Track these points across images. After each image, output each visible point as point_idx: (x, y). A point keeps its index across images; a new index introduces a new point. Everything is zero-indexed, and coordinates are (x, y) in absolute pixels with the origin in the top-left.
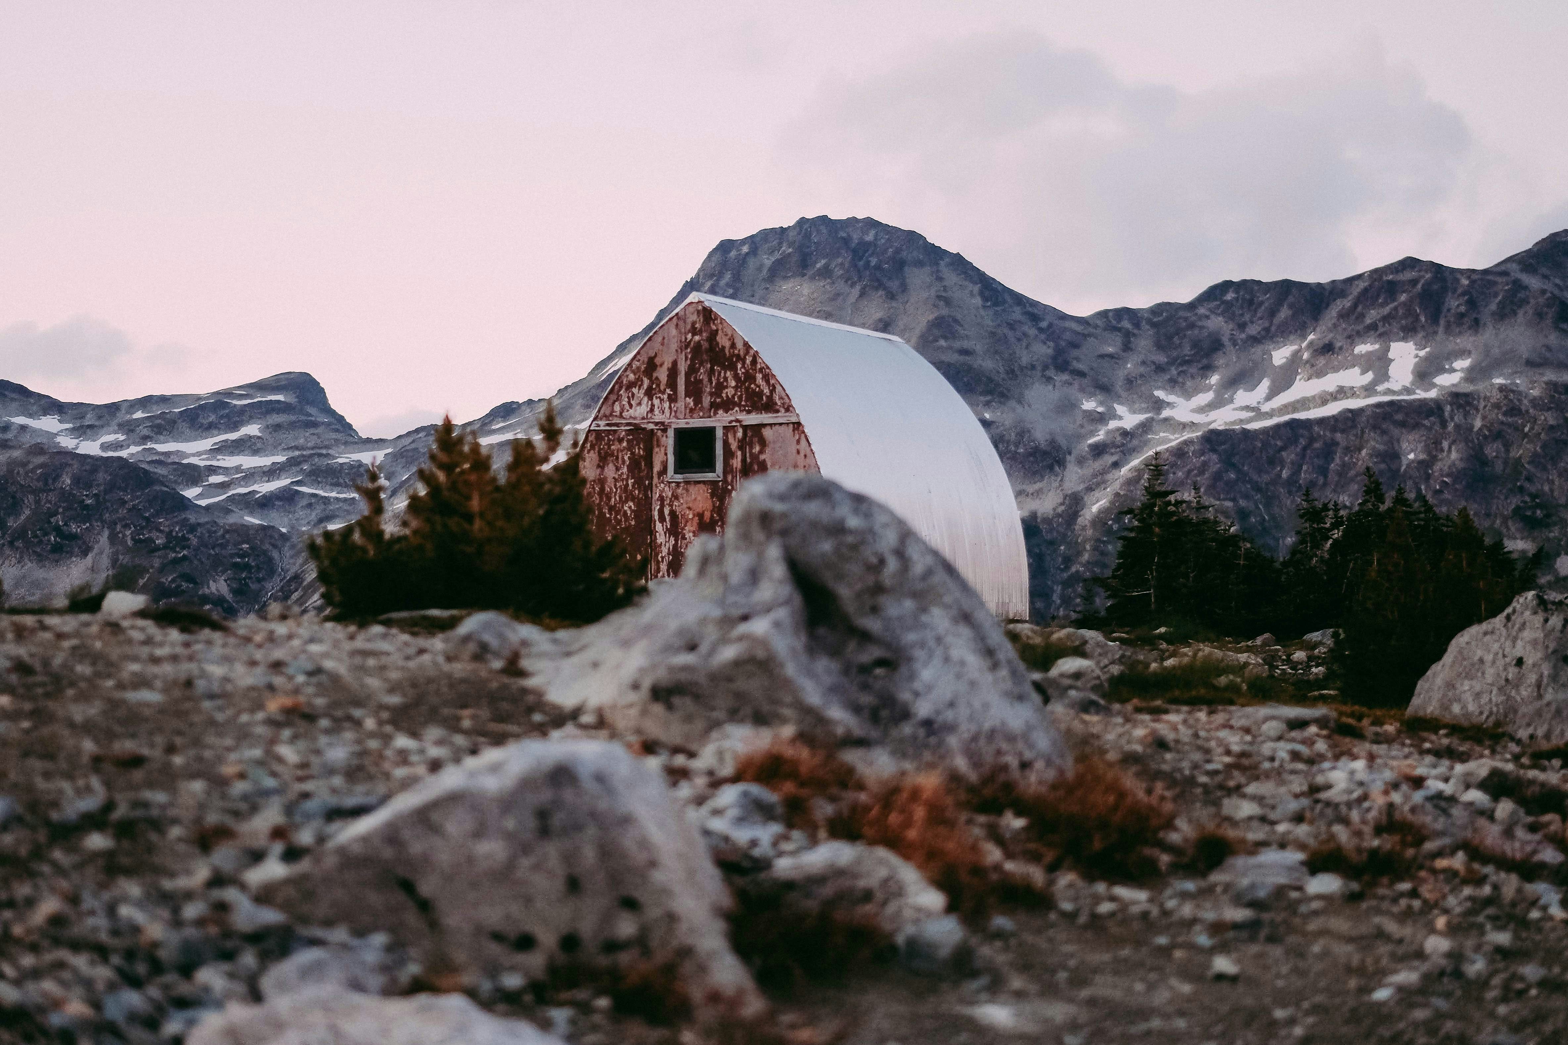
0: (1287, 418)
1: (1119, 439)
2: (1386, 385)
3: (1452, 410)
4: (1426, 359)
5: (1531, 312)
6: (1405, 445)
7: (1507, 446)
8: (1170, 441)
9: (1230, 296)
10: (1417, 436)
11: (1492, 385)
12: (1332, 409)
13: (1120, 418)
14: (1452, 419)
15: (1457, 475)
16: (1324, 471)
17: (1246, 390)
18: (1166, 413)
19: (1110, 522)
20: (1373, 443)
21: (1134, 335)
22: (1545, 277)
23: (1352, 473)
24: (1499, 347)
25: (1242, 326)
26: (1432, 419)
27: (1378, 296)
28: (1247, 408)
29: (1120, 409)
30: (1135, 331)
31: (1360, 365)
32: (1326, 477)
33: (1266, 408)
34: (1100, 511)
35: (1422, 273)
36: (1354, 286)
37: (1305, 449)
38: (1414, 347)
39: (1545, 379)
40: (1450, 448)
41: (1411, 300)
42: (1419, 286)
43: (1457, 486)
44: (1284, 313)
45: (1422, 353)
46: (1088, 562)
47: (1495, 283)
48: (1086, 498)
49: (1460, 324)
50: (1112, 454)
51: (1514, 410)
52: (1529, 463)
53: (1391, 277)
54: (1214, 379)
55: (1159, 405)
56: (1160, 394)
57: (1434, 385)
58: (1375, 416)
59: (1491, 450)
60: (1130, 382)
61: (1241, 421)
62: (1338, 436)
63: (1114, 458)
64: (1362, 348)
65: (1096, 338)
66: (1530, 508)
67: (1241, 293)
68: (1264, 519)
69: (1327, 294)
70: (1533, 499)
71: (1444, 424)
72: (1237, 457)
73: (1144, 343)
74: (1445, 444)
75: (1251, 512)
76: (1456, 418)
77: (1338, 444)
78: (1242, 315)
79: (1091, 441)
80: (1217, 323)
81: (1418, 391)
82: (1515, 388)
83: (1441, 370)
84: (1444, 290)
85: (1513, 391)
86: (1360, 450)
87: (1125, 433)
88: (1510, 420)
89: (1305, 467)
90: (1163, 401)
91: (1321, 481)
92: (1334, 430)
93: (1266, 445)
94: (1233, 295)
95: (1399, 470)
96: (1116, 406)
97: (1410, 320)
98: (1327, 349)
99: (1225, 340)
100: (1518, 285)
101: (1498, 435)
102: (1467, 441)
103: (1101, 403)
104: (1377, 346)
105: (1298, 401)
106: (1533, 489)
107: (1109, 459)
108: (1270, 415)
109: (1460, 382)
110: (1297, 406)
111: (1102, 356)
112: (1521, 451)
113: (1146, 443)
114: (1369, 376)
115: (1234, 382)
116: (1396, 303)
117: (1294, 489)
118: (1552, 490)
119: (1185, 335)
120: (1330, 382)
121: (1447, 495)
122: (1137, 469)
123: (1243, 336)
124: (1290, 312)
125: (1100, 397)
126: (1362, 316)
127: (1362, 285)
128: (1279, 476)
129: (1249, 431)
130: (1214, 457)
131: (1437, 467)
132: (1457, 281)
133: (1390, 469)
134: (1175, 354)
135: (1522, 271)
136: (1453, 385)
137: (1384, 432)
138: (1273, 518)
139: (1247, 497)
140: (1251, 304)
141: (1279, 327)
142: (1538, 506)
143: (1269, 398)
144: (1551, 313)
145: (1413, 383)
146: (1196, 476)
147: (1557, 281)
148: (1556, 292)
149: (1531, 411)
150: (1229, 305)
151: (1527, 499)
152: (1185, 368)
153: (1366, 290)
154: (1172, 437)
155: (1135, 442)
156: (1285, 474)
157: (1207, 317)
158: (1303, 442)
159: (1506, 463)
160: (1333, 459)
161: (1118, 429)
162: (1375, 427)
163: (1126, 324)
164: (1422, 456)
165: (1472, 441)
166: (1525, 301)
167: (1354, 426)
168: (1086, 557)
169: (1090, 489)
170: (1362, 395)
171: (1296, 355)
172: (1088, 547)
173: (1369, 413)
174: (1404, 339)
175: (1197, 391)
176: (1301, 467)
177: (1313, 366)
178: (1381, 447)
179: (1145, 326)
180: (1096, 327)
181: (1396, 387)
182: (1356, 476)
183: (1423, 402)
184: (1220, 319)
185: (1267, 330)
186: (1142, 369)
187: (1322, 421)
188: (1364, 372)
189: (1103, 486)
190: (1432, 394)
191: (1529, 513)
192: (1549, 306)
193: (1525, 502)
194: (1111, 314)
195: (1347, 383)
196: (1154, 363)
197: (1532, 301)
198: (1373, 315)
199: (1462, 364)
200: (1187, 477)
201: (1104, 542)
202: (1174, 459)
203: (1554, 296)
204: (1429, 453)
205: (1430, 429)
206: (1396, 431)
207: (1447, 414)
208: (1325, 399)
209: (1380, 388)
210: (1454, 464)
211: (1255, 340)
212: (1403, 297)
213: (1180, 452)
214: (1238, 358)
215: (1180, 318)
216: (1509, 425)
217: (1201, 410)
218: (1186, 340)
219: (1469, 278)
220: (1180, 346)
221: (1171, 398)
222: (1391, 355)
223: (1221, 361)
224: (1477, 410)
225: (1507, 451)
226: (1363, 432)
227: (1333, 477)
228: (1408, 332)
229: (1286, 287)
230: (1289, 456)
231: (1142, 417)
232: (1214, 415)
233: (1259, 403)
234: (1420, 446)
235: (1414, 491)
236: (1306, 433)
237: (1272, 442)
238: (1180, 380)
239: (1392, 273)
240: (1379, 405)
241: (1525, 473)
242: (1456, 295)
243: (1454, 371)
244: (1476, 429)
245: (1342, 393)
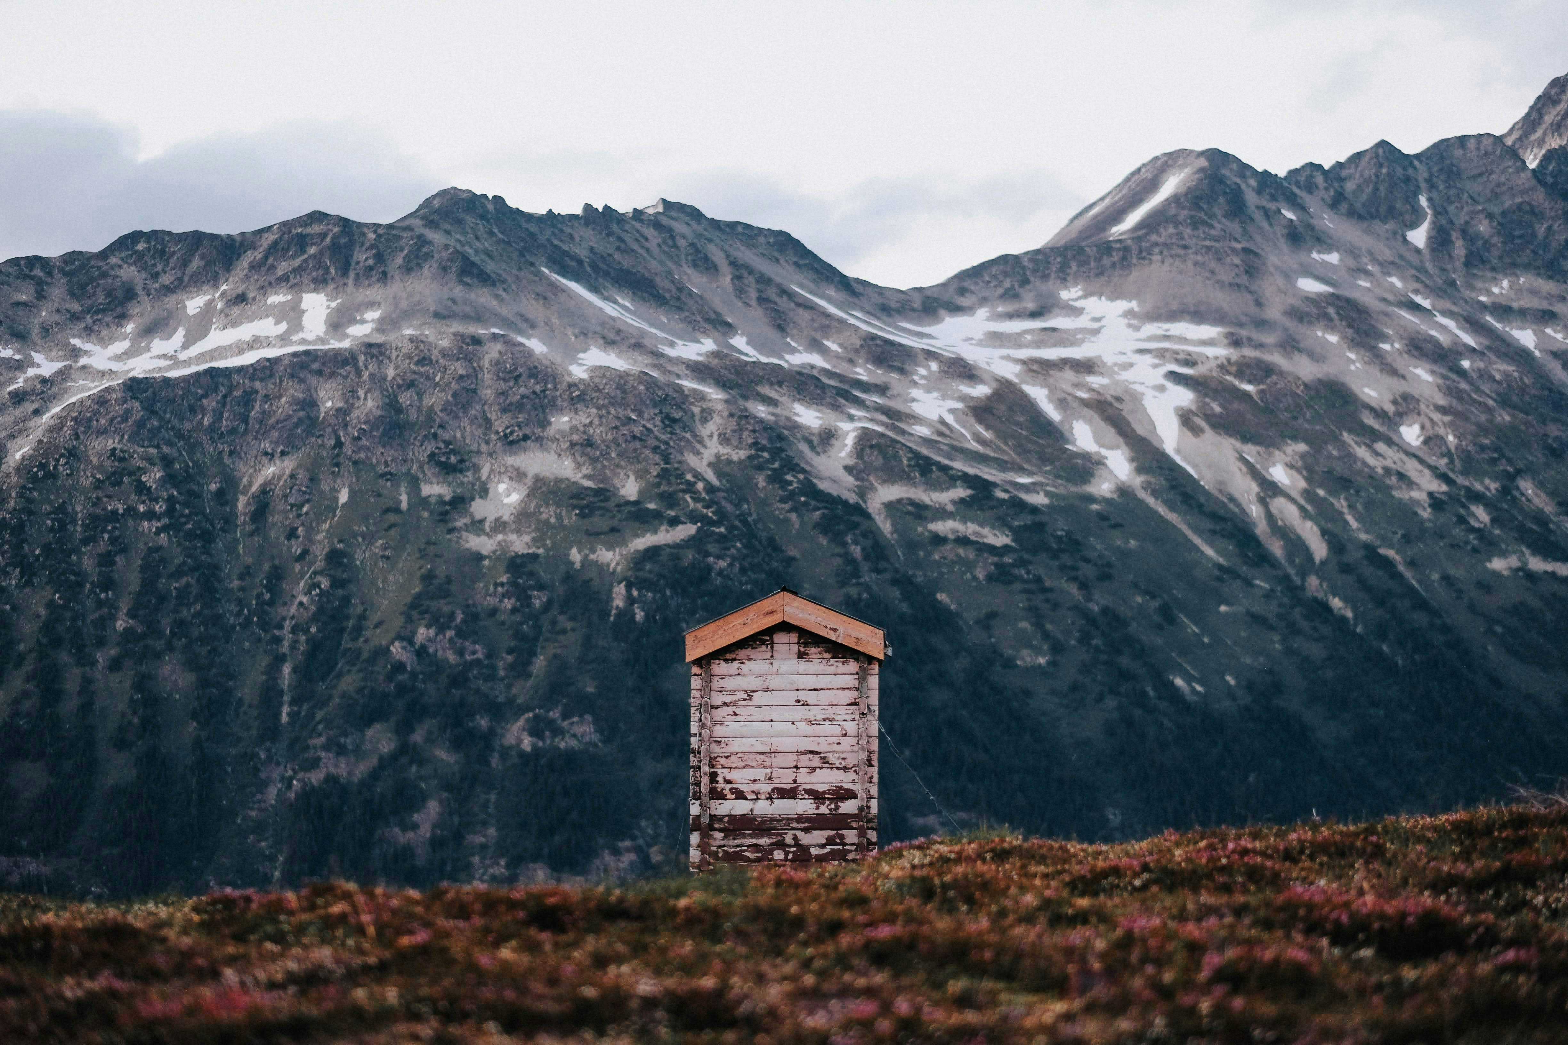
0: (206, 366)
1: (38, 386)
2: (301, 335)
3: (366, 360)
4: (338, 310)
5: (435, 265)
6: (322, 394)
7: (420, 395)
8: (90, 389)
9: (141, 247)
10: (334, 385)
11: (402, 336)
12: (249, 358)
13: (39, 366)
14: (366, 368)
15: (374, 423)
16: (245, 420)
17: (161, 339)
18: (83, 361)
19: (35, 470)
20: (291, 391)
21: (47, 283)
22: (448, 232)
23: (272, 421)
24: (407, 299)
25: (155, 276)
26: (348, 368)
27: (288, 250)
28: (165, 356)
29: (38, 357)
30: (49, 280)
31: (274, 315)
32: (247, 424)
33: (183, 356)
34: (23, 458)
35: (330, 227)
36: (263, 239)
37: (225, 397)
38: (325, 298)
39: (452, 330)
40: (366, 395)
41: (321, 253)
42: (328, 239)
43: (375, 433)
44: (196, 264)
45: (334, 304)
46: (15, 509)
47: (399, 238)
48: (9, 446)
49: (368, 277)
50: (33, 402)
51: (424, 360)
52: (441, 411)
53: (300, 230)
54: (130, 327)
55: (76, 353)
56: (76, 342)
57: (346, 336)
58: (292, 365)
59: (405, 398)
60: (46, 330)
61: (160, 369)
62: (258, 385)
63: (35, 406)
64: (276, 298)
65: (9, 285)
66: (444, 454)
67: (153, 243)
68: (188, 466)
69: (237, 244)
70: (447, 447)
71: (359, 373)
72: (159, 405)
73: (57, 291)
74: (361, 393)
75: (174, 459)
76: (370, 367)
77: (257, 392)
78: (155, 265)
79: (11, 388)
80: (129, 273)
81: (332, 341)
82: (424, 339)
83: (353, 321)
84: (351, 244)
85: (422, 342)
86: (280, 397)
87: (44, 381)
88: (422, 370)
89: (226, 415)
90: (80, 349)
91: (242, 427)
92: (252, 379)
93: (187, 391)
94: (145, 245)
95: (318, 418)
96: (33, 353)
97: (321, 272)
98: (241, 299)
99: (139, 289)
100: (422, 241)
101: (411, 385)
102: (382, 390)
103: (19, 352)
104: (289, 297)
105: (215, 350)
106: (447, 437)
107: (29, 407)
108: (188, 363)
109: (371, 333)
110: (215, 354)
111: (18, 304)
112: (434, 399)
113: (66, 391)
114: (283, 327)
115: (150, 330)
116: (306, 256)
117: (216, 437)
118: (464, 438)
119: (99, 285)
120: (245, 332)
121: (364, 442)
122: (57, 416)
123: (157, 285)
124: (202, 263)
125: (17, 345)
126: (273, 267)
127: (272, 237)
128: (200, 423)
129: (170, 379)
130: (137, 405)
131: (355, 414)
132: (364, 235)
133: (309, 418)
134: (89, 302)
135: (425, 226)
136: (365, 335)
137: (302, 381)
138: (195, 463)
139: (170, 444)
140: (162, 254)
141: (191, 277)
142: (452, 452)
143: (185, 346)
144: (455, 267)
145: (326, 333)
146: (119, 423)
147: (458, 236)
148: (459, 247)
149: (441, 361)
150: (141, 255)
151: (442, 445)
152: (100, 316)
153: (276, 243)
154: (92, 385)
155: (55, 390)
156: (206, 422)
157: (120, 267)
158: (223, 390)
159: (419, 409)
160: (253, 407)
161: (37, 377)
162: (292, 376)
163: (38, 272)
164: (340, 405)
165: (387, 391)
166: (429, 256)
167: (272, 376)
168: (12, 503)
169: (12, 436)
170: (278, 345)
171: (210, 304)
172: (13, 495)
173: (286, 362)
174: (316, 290)
175: (112, 339)
176: (222, 414)
177: (227, 316)
178: (301, 396)
179: (57, 275)
180: (9, 275)
181: (311, 337)
182: (277, 423)
183: (337, 353)
184: (133, 268)
185: (180, 280)
186: (56, 317)
187: (240, 370)
188: (277, 323)
189: (25, 433)
190: (346, 344)
191: (443, 459)
192: (451, 260)
193: (440, 448)
194: (22, 263)
195: (262, 333)
196: (68, 311)
197: (436, 256)
198: (283, 267)
199: (373, 315)
200: (110, 425)
201: (30, 489)
202: (96, 407)
203: (457, 252)
204: (346, 402)
205: (345, 377)
206: (313, 381)
207: (361, 364)
208: (240, 348)
209: (294, 338)
210: (371, 410)
211: (168, 290)
212: (312, 250)
213: (101, 400)
214: (153, 307)
215: (92, 267)
216: (421, 374)
217: (118, 358)
218: (99, 290)
219: (375, 232)
220: (94, 294)
221: (87, 346)
222: (303, 306)
223: (136, 311)
224: (389, 358)
225: (420, 399)
226: (281, 381)
227: (254, 425)
228: (320, 283)
229: (196, 239)
230: (210, 403)
231: (60, 365)
232: (132, 363)
233: (176, 351)
234: (338, 394)
235: (333, 437)
236: (226, 382)
237: (193, 390)
238: (96, 328)
239: (301, 226)
240: (295, 354)
241: (438, 420)
242: (364, 248)
243: (367, 322)
244: (389, 378)
245: (255, 343)
